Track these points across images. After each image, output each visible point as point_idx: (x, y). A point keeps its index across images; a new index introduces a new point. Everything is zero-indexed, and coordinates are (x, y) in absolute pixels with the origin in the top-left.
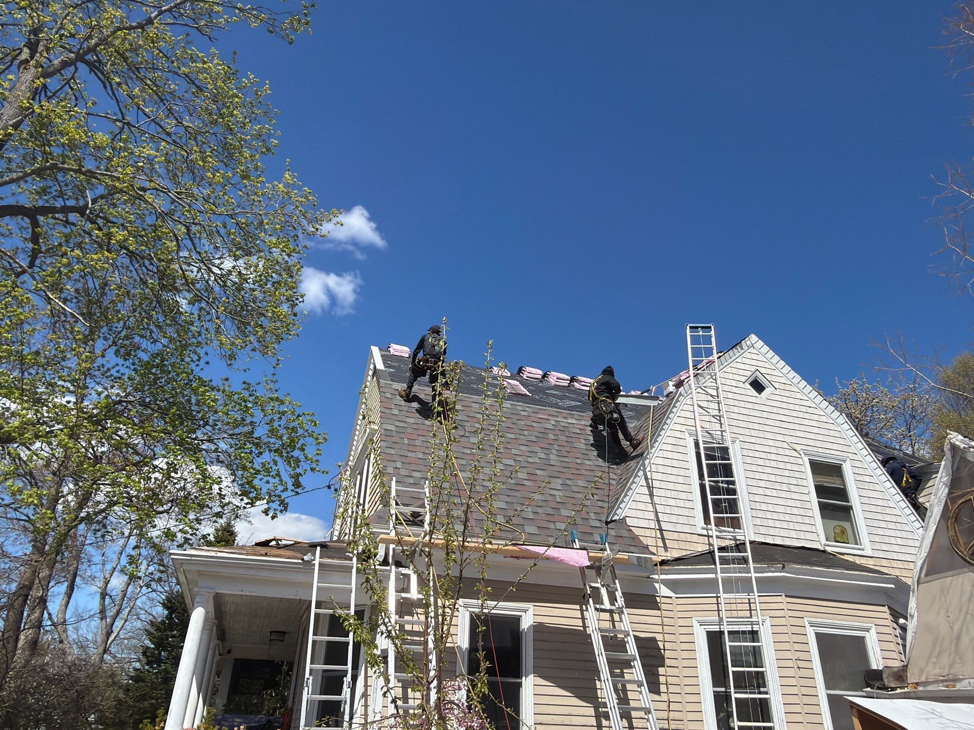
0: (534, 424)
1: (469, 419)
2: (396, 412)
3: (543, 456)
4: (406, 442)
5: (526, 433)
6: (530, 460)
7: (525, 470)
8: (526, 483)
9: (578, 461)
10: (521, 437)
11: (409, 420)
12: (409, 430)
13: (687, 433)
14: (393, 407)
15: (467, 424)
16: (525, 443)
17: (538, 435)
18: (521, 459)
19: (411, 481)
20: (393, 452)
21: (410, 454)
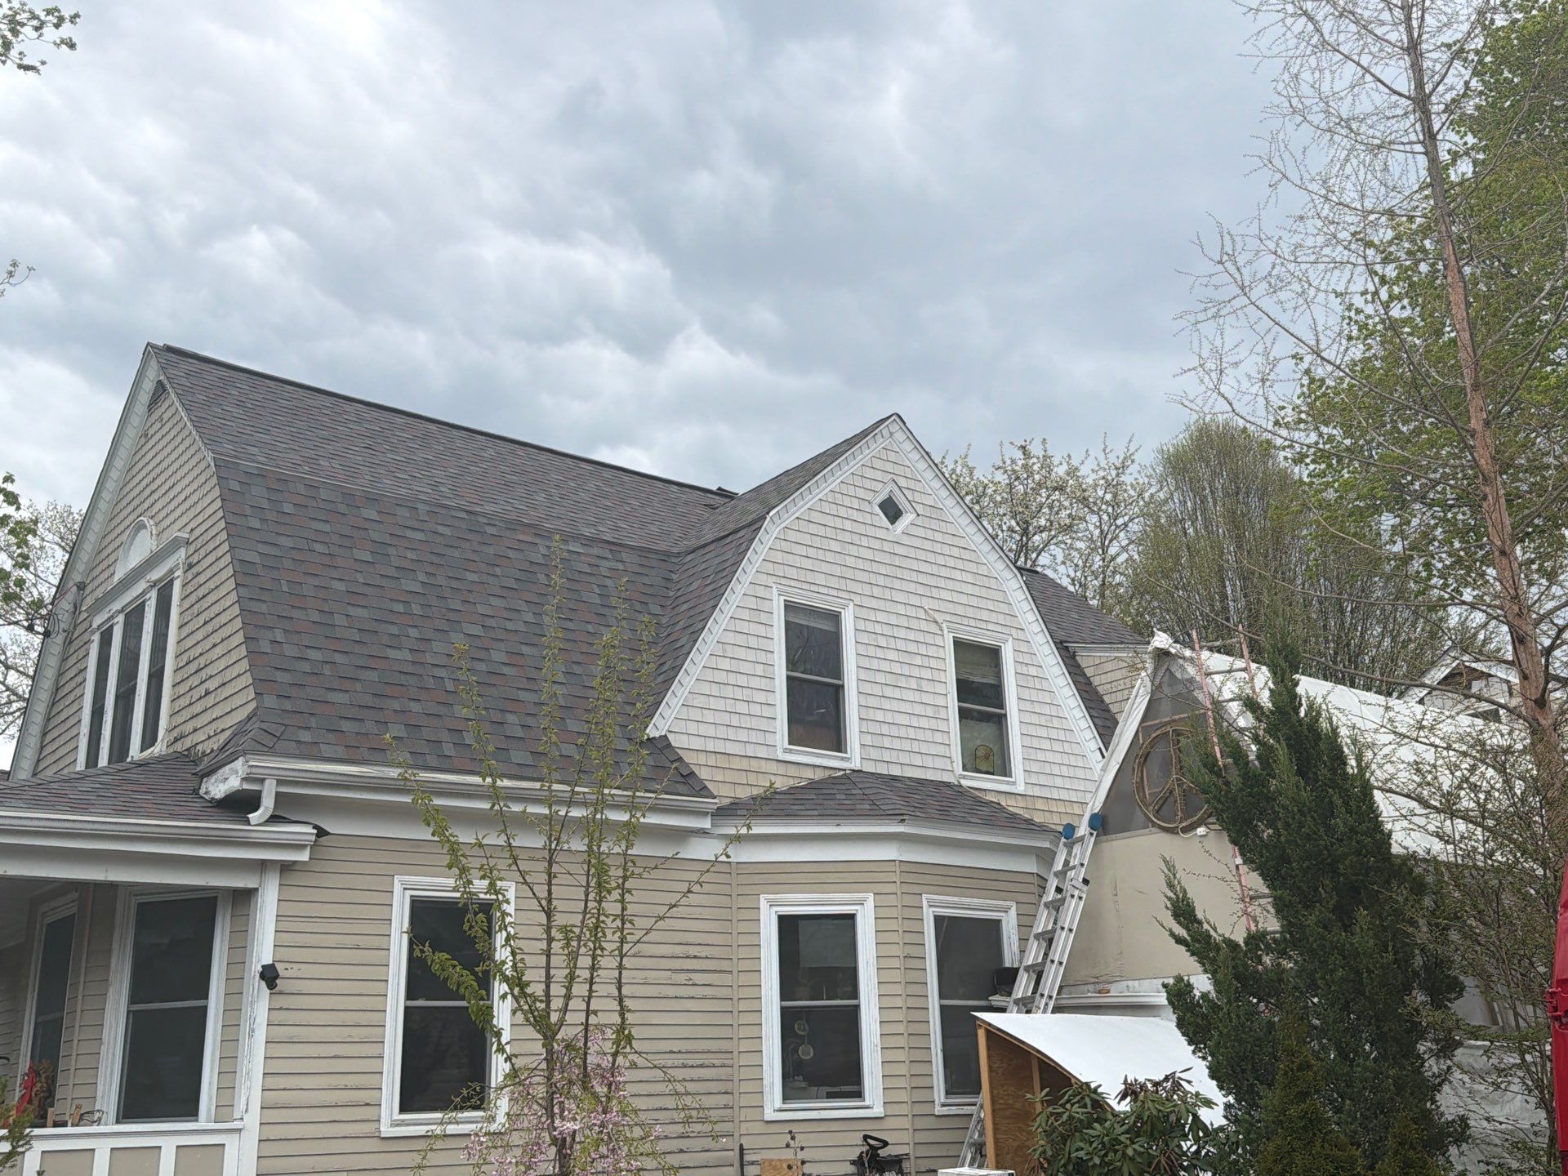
0: (511, 554)
1: (394, 541)
2: (256, 524)
3: (530, 618)
4: (285, 588)
5: (498, 571)
6: (509, 625)
7: (502, 646)
8: (506, 670)
9: (590, 628)
10: (491, 580)
11: (282, 541)
12: (288, 564)
13: (774, 590)
14: (248, 511)
15: (392, 551)
16: (499, 592)
17: (519, 575)
18: (492, 623)
19: (306, 667)
20: (264, 608)
21: (295, 614)
